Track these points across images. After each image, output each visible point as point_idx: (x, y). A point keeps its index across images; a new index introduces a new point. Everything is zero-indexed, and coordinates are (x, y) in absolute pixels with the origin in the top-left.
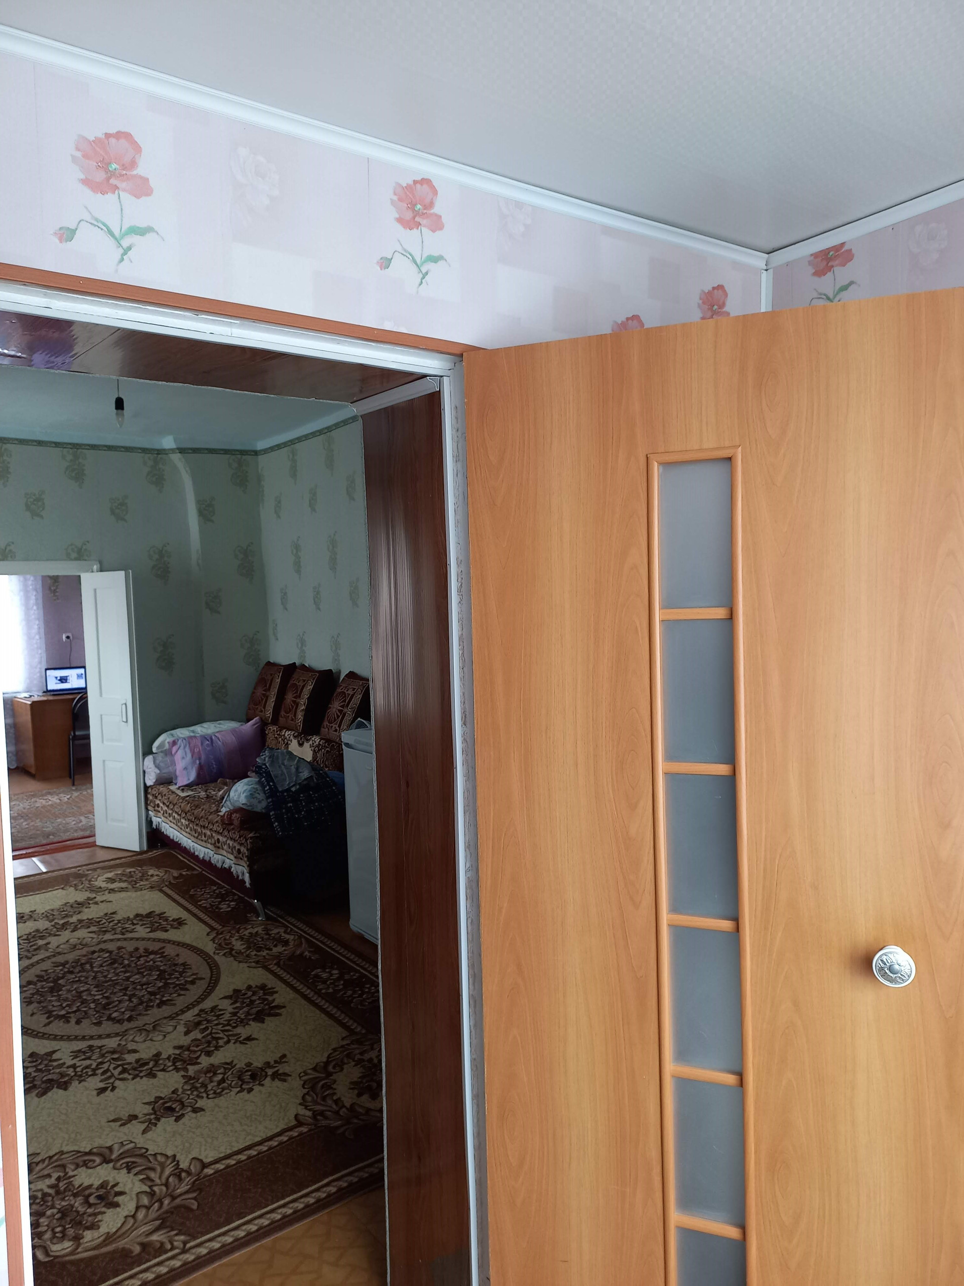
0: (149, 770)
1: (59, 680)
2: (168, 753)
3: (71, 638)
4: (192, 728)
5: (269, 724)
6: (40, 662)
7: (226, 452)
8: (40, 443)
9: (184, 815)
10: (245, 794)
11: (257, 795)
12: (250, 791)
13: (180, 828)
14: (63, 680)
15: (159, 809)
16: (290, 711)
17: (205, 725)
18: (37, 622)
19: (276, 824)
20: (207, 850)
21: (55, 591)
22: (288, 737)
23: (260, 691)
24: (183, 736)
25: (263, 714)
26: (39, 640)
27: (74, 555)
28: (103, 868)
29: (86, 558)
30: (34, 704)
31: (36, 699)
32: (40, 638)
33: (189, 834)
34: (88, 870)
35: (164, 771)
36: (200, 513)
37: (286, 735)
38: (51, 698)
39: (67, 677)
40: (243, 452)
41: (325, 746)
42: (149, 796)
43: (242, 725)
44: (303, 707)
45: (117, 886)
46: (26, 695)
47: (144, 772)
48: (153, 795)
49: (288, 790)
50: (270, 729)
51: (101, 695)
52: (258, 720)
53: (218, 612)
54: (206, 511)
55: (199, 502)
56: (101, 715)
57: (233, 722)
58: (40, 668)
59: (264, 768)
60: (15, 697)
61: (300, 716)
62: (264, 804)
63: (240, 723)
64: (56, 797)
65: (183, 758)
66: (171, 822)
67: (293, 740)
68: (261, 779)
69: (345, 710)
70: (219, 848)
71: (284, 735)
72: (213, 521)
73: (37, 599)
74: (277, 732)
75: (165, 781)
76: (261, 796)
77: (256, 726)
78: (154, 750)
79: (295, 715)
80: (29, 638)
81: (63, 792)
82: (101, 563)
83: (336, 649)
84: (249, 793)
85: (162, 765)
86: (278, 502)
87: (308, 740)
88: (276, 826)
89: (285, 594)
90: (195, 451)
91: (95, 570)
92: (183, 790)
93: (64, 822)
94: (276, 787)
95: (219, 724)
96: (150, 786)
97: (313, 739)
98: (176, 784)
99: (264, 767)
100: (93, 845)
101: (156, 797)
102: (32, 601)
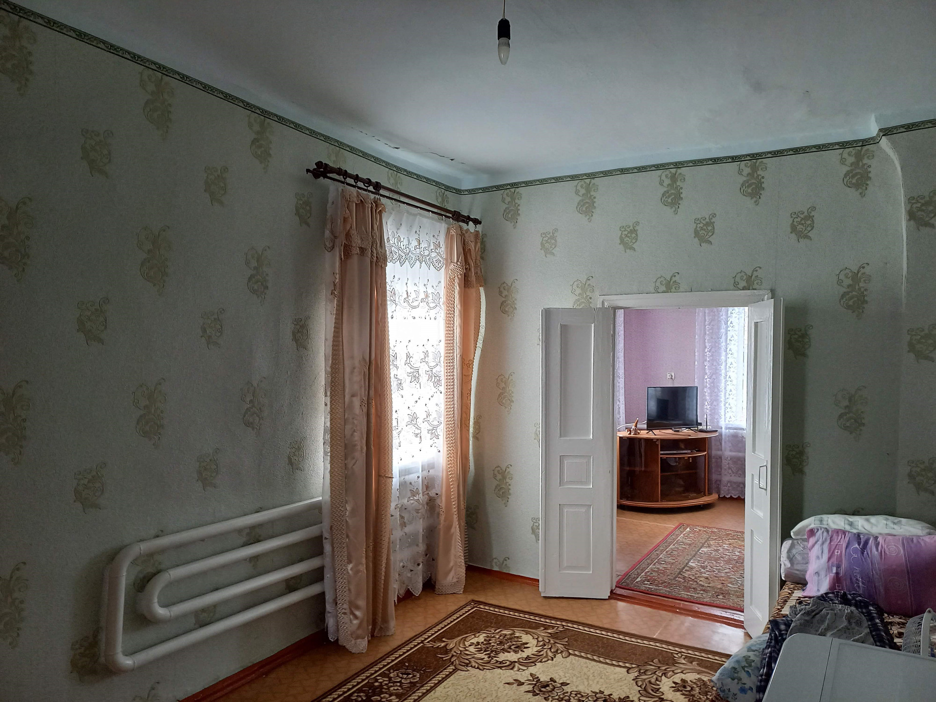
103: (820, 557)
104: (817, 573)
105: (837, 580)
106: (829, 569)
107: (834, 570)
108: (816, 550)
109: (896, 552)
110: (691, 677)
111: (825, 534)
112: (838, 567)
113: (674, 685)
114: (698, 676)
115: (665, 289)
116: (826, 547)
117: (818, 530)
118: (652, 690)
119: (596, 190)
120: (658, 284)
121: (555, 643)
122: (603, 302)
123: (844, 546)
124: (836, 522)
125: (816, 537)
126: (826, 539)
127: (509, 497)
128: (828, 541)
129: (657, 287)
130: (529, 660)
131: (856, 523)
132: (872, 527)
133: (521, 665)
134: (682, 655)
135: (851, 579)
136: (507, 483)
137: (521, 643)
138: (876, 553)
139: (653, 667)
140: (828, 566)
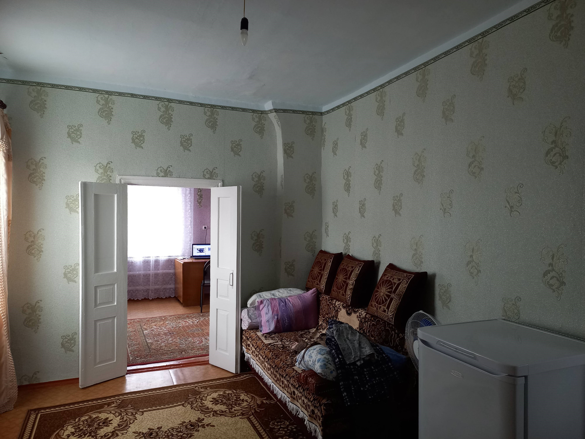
0: (245, 319)
1: (199, 251)
2: (257, 308)
3: (207, 228)
4: (273, 292)
5: (323, 293)
6: (190, 241)
7: (303, 112)
8: (191, 103)
9: (267, 360)
10: (319, 364)
11: (329, 365)
12: (323, 361)
13: (264, 368)
14: (201, 251)
15: (250, 348)
16: (341, 288)
17: (281, 290)
18: (190, 219)
19: (345, 394)
20: (283, 395)
21: (200, 203)
22: (338, 306)
23: (316, 270)
24: (267, 298)
25: (318, 286)
26: (190, 228)
27: (207, 176)
28: (211, 387)
29: (214, 178)
30: (185, 264)
31: (186, 261)
32: (191, 227)
33: (270, 375)
34: (201, 388)
35: (253, 321)
36: (285, 151)
37: (337, 304)
38: (194, 261)
39: (203, 249)
40: (314, 113)
41: (371, 320)
42: (243, 336)
43: (304, 293)
44: (351, 287)
45: (219, 408)
46: (182, 258)
47: (241, 320)
48: (246, 337)
49: (354, 364)
50: (323, 297)
51: (218, 267)
52: (315, 290)
53: (292, 216)
54: (288, 151)
55: (284, 144)
56: (217, 279)
57: (299, 290)
58: (190, 244)
59: (334, 341)
60: (176, 259)
61: (349, 292)
62: (334, 374)
63: (303, 291)
64: (191, 320)
65: (267, 313)
66: (257, 360)
67: (342, 309)
68: (331, 350)
69: (393, 295)
70: (294, 399)
71: (335, 304)
72: (292, 157)
73: (191, 206)
74: (329, 300)
75: (254, 328)
76: (332, 367)
77: (314, 294)
78: (248, 306)
79: (345, 292)
80: (186, 227)
81: (195, 317)
82: (223, 181)
83: (377, 245)
84: (323, 363)
85: (253, 316)
86: (336, 144)
87: (355, 312)
88: (345, 396)
89: (336, 206)
90: (285, 111)
91: (220, 186)
92: (266, 337)
93: (193, 341)
94: (344, 360)
95: (290, 291)
96: (244, 330)
97: (360, 311)
98: (261, 331)
99: (333, 339)
100: (207, 363)
101: (248, 339)
102: (188, 207)
103: (268, 313)
104: (268, 321)
105: (278, 321)
106: (274, 317)
107: (276, 317)
108: (265, 309)
109: (298, 303)
110: (215, 395)
111: (268, 301)
112: (277, 315)
113: (212, 403)
114: (217, 394)
115: (164, 175)
116: (270, 307)
117: (264, 300)
118: (206, 409)
119: (114, 103)
120: (159, 171)
121: (126, 410)
122: (120, 180)
123: (278, 305)
124: (267, 295)
125: (264, 304)
126: (269, 304)
127: (39, 325)
128: (270, 305)
129: (158, 173)
130: (122, 426)
131: (275, 294)
132: (282, 295)
133: (120, 431)
134: (199, 387)
135: (283, 320)
136: (36, 314)
137: (103, 419)
138: (291, 305)
139: (193, 399)
140: (273, 316)
